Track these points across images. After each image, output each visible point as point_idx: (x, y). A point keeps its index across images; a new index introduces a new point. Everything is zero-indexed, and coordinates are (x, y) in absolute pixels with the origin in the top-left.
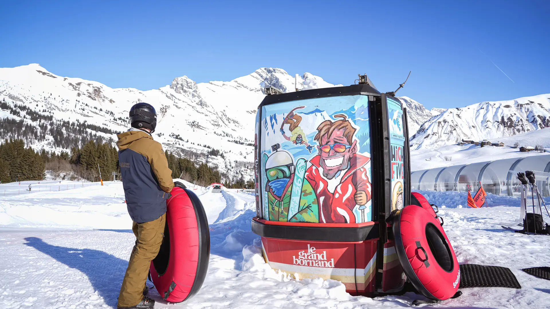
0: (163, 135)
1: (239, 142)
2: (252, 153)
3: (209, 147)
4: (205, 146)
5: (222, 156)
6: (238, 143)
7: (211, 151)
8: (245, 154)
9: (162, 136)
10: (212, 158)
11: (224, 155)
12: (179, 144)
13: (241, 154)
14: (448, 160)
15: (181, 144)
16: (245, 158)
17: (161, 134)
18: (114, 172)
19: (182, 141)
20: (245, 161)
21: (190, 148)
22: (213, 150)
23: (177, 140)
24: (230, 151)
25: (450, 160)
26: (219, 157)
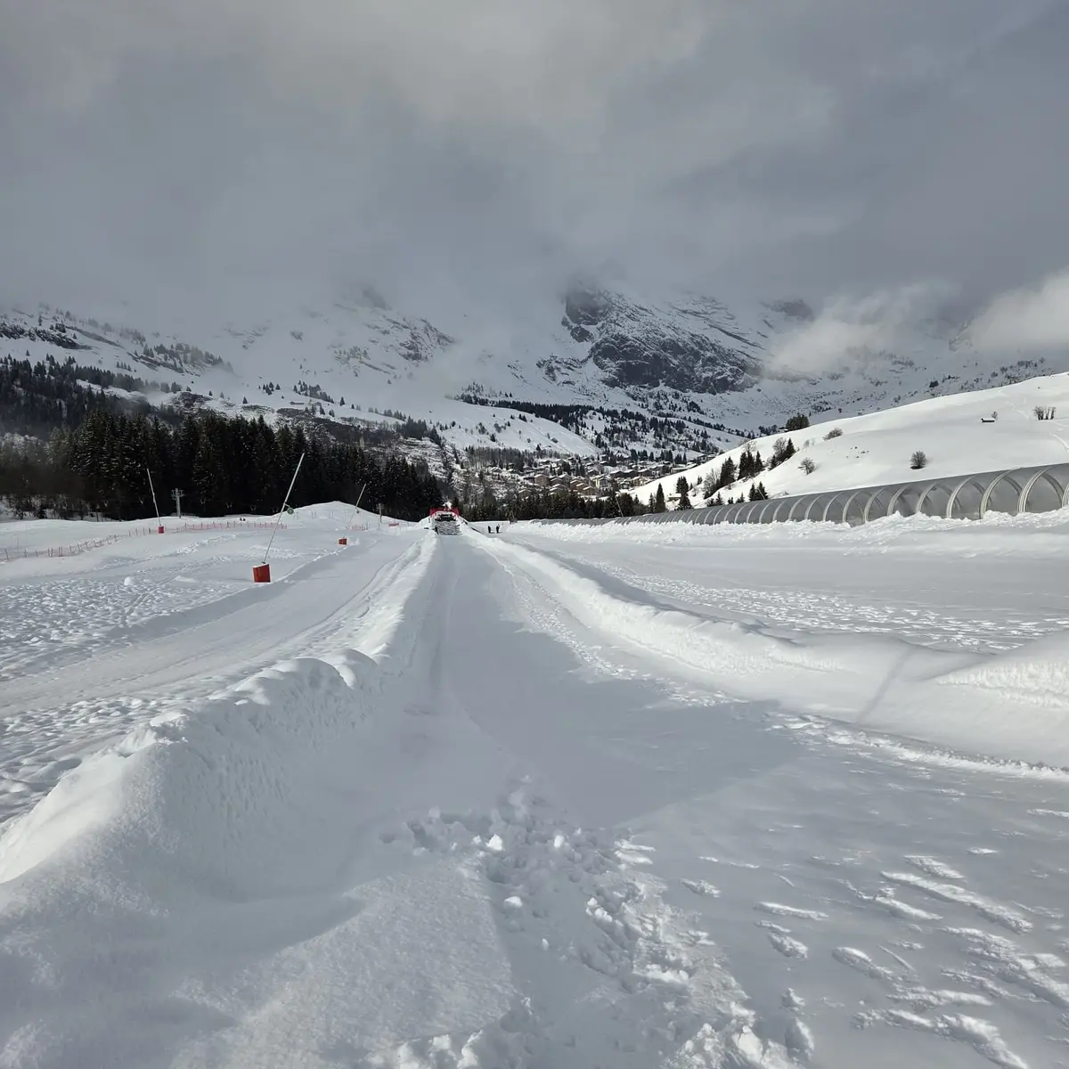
0: (278, 388)
1: (475, 397)
2: (509, 425)
3: (399, 416)
4: (388, 414)
5: (435, 438)
6: (473, 400)
7: (403, 425)
8: (491, 430)
9: (275, 392)
10: (407, 444)
11: (440, 433)
12: (322, 412)
13: (483, 431)
14: (1044, 417)
15: (327, 410)
16: (493, 439)
17: (271, 385)
18: (177, 490)
19: (328, 403)
20: (494, 446)
21: (350, 420)
22: (410, 420)
23: (315, 401)
24: (454, 424)
25: (1049, 417)
26: (427, 441)
